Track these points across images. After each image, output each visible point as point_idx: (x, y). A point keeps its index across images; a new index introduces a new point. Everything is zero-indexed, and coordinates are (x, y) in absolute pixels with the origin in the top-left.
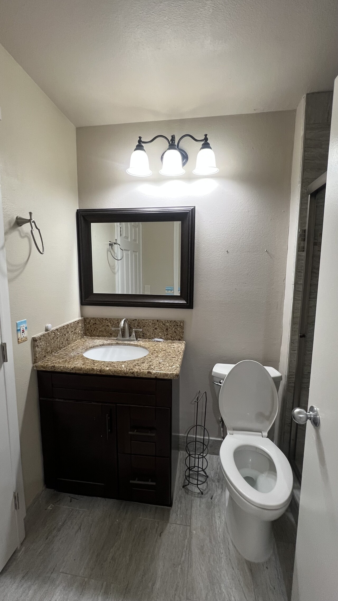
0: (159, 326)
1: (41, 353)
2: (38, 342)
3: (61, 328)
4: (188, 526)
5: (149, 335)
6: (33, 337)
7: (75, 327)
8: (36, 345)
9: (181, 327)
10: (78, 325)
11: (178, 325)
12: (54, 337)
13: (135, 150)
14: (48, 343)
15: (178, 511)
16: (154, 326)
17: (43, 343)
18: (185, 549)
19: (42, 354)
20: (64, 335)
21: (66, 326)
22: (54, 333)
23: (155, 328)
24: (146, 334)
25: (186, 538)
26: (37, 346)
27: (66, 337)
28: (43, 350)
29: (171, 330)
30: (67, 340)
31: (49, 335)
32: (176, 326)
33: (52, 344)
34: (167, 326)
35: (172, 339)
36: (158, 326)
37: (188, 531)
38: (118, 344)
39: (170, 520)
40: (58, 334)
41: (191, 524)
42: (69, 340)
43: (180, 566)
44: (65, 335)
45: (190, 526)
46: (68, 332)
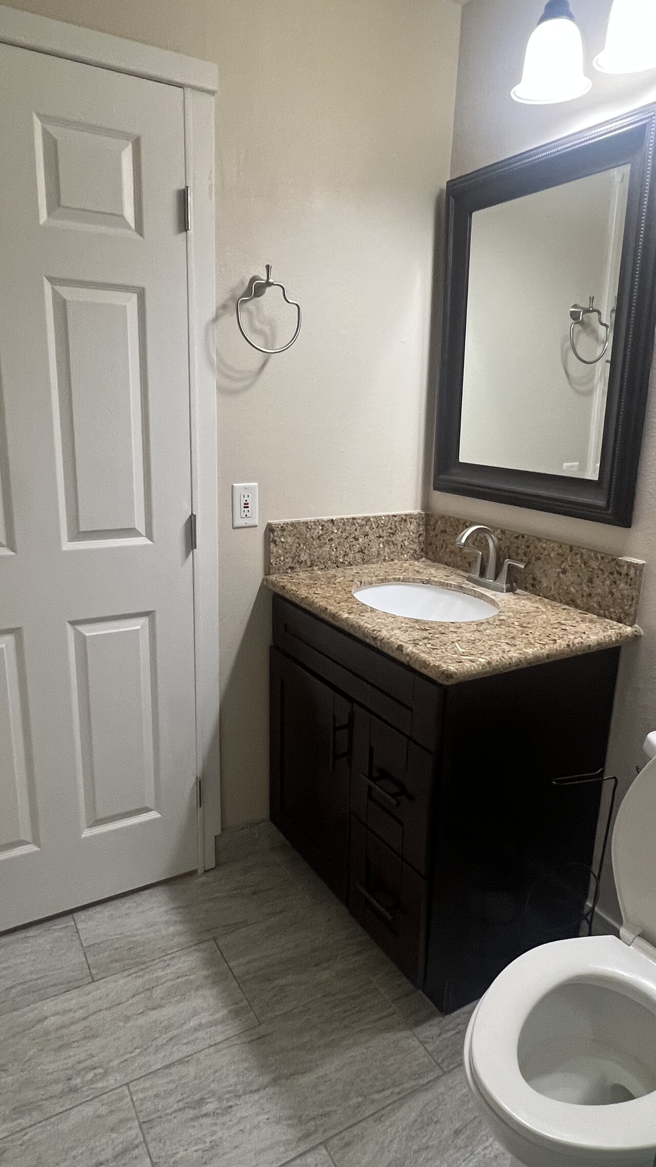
0: (571, 566)
1: (282, 558)
2: (275, 533)
3: (346, 520)
4: (442, 1070)
5: (547, 587)
6: (269, 521)
7: (391, 528)
8: (271, 540)
9: (629, 581)
10: (402, 526)
11: (620, 574)
12: (322, 535)
13: (543, 18)
14: (304, 544)
15: (448, 1031)
16: (560, 562)
17: (290, 540)
18: (398, 1090)
19: (284, 560)
20: (354, 538)
21: (362, 520)
22: (322, 526)
23: (563, 569)
24: (540, 582)
25: (415, 1079)
26: (275, 542)
27: (358, 544)
28: (287, 553)
29: (601, 584)
30: (361, 551)
31: (308, 528)
32: (616, 575)
33: (315, 548)
34: (593, 568)
35: (602, 612)
36: (570, 563)
37: (432, 1076)
38: (460, 588)
39: (418, 1030)
40: (336, 531)
41: (449, 1071)
42: (366, 552)
43: (360, 1099)
44: (356, 539)
45: (445, 1073)
46: (368, 535)
